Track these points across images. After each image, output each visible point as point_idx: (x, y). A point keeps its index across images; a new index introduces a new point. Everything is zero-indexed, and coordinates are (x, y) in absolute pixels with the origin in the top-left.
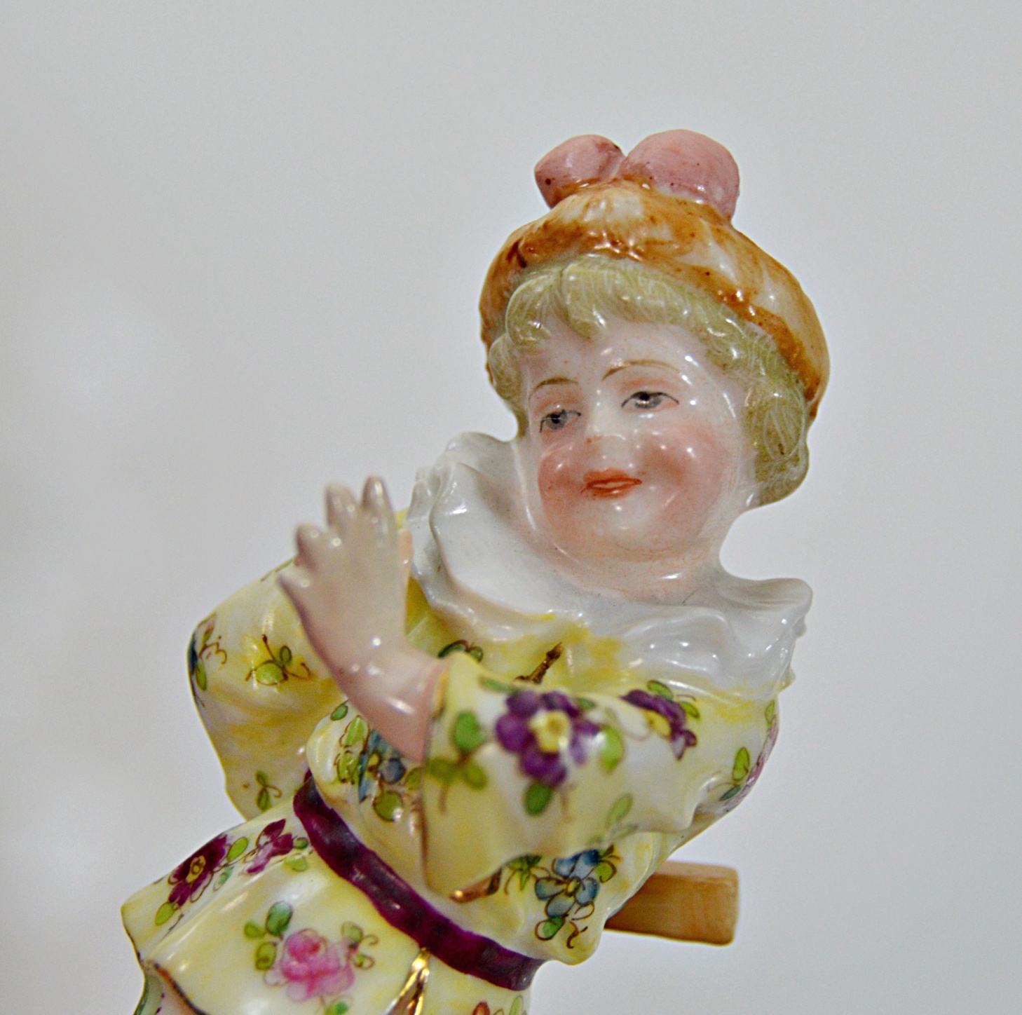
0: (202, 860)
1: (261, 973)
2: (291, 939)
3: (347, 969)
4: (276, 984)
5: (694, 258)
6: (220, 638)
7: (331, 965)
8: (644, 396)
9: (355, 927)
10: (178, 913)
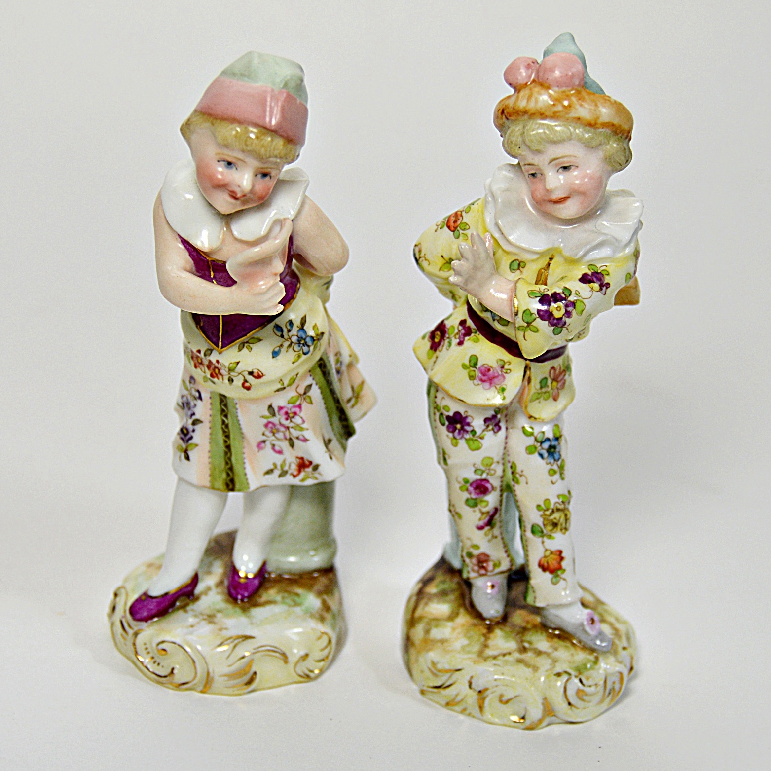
0: (438, 333)
1: (472, 381)
2: (479, 368)
3: (502, 375)
4: (478, 384)
5: (573, 114)
6: (425, 255)
7: (496, 375)
8: (565, 168)
9: (501, 360)
10: (435, 356)
